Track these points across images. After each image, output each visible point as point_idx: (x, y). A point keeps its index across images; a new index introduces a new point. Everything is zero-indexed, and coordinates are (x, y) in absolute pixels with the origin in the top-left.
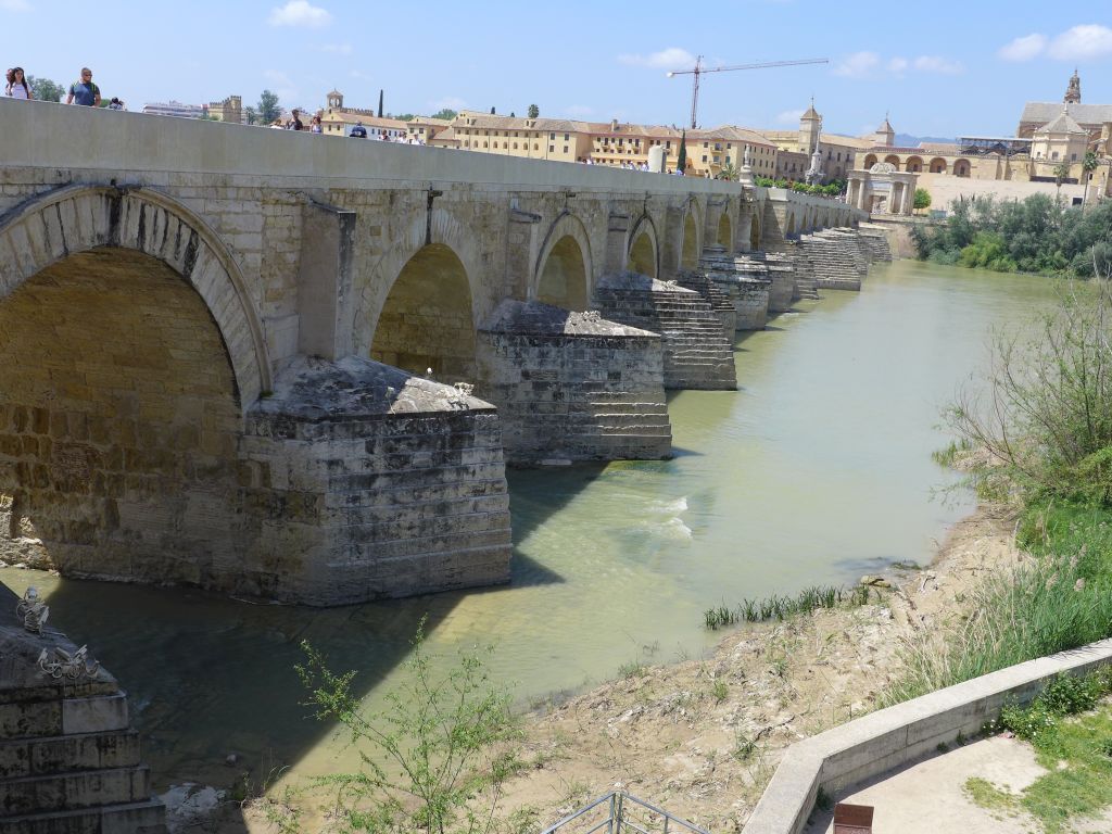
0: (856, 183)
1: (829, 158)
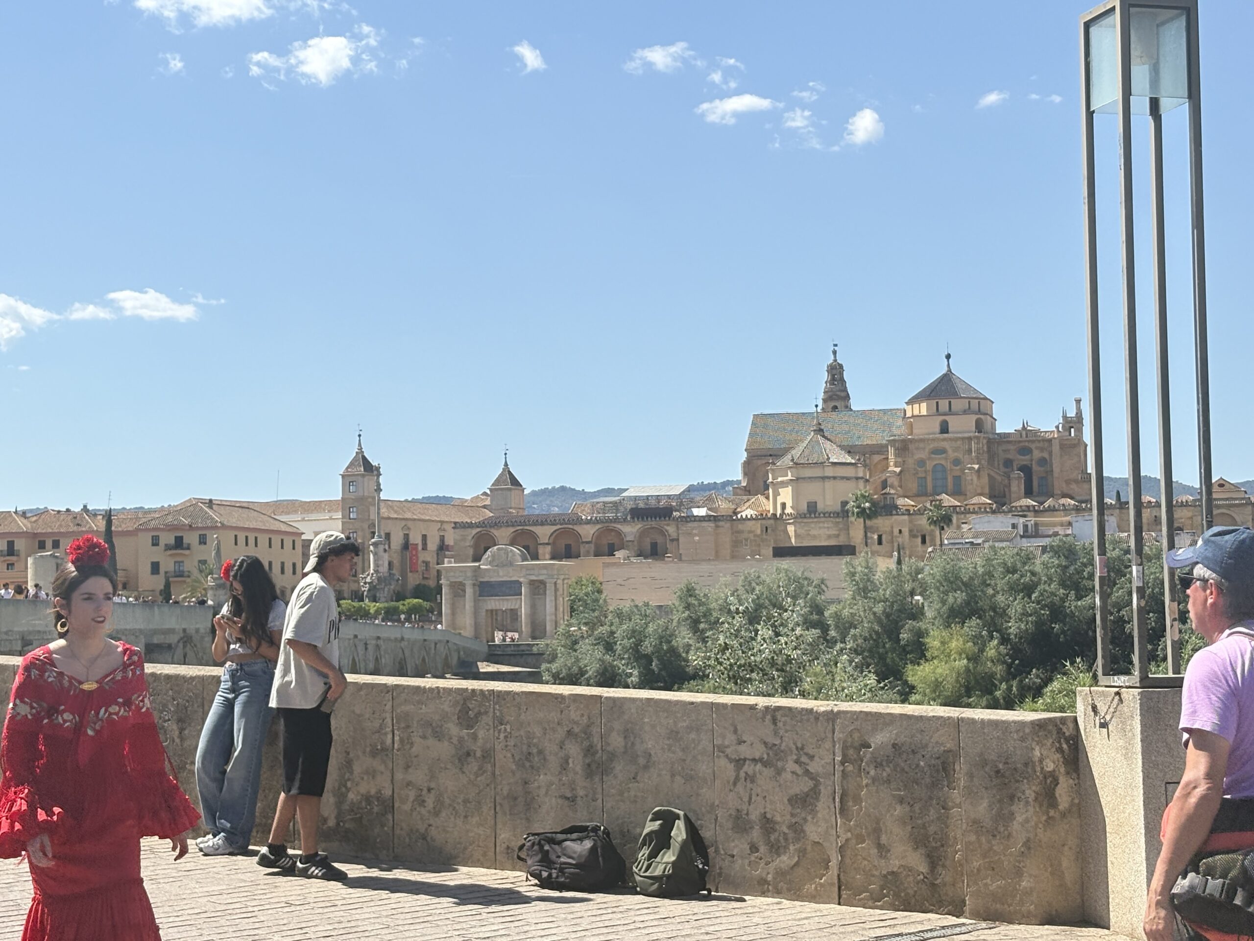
0: (458, 589)
1: (406, 546)
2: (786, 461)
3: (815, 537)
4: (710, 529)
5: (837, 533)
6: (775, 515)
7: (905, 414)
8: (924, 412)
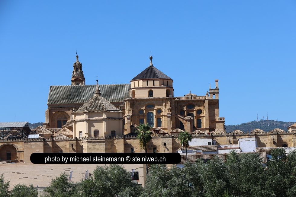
2: (82, 109)
3: (98, 149)
4: (41, 146)
5: (110, 147)
6: (76, 138)
7: (130, 87)
8: (140, 86)
